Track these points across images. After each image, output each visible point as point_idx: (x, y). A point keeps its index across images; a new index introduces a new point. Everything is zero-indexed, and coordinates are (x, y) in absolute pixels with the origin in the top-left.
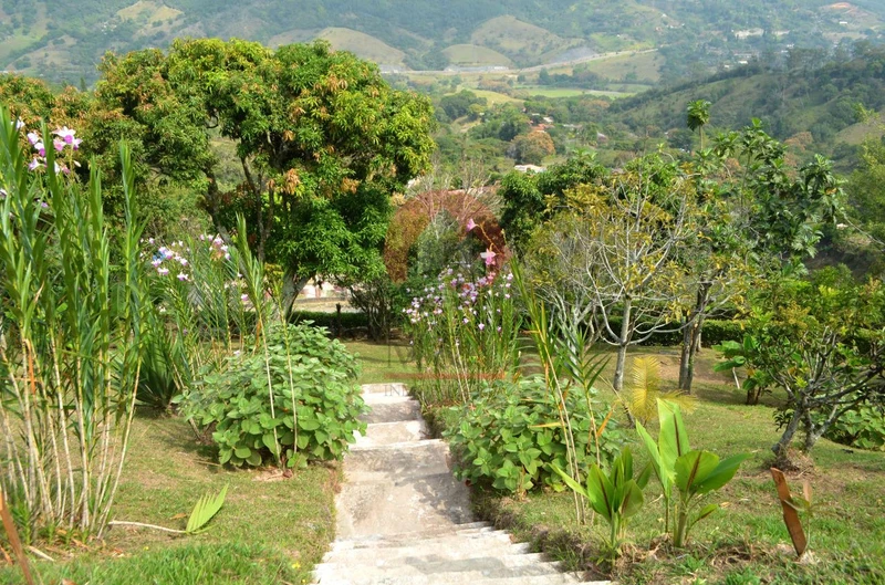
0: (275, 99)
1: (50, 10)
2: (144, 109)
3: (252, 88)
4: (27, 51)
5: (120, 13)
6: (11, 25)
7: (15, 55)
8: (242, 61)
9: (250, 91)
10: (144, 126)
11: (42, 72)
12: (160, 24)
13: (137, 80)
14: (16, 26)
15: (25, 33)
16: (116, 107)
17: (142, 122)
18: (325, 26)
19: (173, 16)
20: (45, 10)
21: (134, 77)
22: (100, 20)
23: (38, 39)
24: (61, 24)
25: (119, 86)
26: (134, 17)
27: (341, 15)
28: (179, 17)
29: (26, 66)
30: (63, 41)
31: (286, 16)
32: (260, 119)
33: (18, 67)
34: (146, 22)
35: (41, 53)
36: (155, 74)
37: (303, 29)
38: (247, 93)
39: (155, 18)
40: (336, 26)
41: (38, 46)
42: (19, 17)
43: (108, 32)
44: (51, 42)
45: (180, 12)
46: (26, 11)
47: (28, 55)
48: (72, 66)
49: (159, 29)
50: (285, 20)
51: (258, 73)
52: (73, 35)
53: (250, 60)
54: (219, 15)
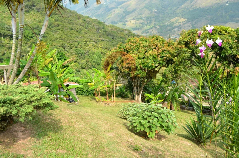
0: (235, 44)
1: (155, 20)
2: (192, 46)
3: (228, 41)
4: (149, 29)
5: (171, 20)
6: (147, 24)
7: (146, 30)
8: (224, 32)
9: (227, 42)
10: (191, 50)
11: (151, 34)
12: (180, 22)
13: (191, 37)
14: (148, 24)
15: (149, 25)
16: (183, 44)
17: (190, 49)
18: (228, 22)
19: (184, 21)
20: (154, 20)
21: (190, 37)
22: (166, 22)
23: (151, 27)
24: (157, 23)
25: (185, 39)
26: (174, 21)
27: (234, 19)
28: (186, 21)
29: (148, 33)
30: (157, 27)
31: (216, 19)
32: (229, 51)
33: (146, 33)
34: (177, 22)
35: (151, 30)
36: (196, 36)
37: (221, 23)
38: (226, 42)
39: (179, 21)
40: (232, 22)
41: (151, 28)
42: (149, 22)
43: (167, 25)
44: (154, 27)
45: (186, 19)
46: (150, 20)
47: (149, 31)
48: (158, 33)
49: (180, 24)
50: (215, 20)
51: (229, 36)
52: (159, 26)
53: (226, 32)
54: (196, 20)
